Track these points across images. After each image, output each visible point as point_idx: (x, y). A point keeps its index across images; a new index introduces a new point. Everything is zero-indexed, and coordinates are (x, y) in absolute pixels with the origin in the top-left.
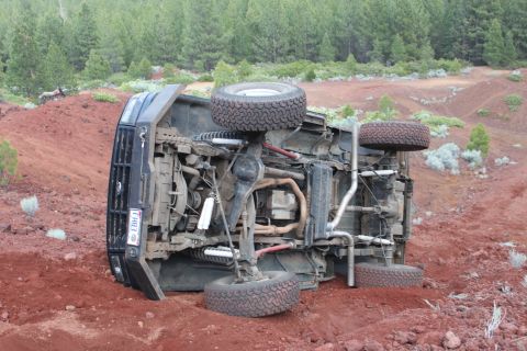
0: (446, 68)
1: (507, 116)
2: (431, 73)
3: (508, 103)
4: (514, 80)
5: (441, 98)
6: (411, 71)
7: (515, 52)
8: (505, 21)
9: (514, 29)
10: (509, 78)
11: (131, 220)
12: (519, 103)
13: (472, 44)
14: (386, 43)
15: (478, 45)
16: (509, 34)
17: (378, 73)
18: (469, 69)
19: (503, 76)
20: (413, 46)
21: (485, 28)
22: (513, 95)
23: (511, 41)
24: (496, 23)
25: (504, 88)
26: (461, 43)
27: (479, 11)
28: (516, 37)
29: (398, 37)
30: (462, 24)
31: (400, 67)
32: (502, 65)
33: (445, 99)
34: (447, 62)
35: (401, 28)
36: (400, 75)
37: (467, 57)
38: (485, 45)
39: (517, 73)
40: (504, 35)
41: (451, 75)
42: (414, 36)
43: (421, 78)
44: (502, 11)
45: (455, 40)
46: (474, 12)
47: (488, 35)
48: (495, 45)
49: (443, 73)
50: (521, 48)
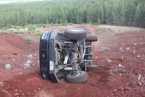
0: (70, 24)
2: (67, 25)
4: (82, 26)
6: (63, 25)
7: (82, 21)
8: (79, 16)
11: (50, 64)
13: (74, 20)
14: (58, 20)
16: (80, 18)
17: (57, 26)
18: (74, 24)
19: (80, 26)
20: (63, 20)
24: (78, 16)
27: (75, 14)
28: (81, 19)
29: (61, 19)
30: (72, 16)
31: (61, 24)
32: (80, 24)
34: (70, 23)
35: (61, 17)
36: (62, 26)
37: (73, 22)
38: (76, 20)
39: (83, 25)
42: (64, 19)
43: (65, 26)
44: (79, 14)
45: (71, 19)
46: (74, 14)
47: (77, 18)
48: (78, 20)
49: (69, 25)
50: (82, 20)
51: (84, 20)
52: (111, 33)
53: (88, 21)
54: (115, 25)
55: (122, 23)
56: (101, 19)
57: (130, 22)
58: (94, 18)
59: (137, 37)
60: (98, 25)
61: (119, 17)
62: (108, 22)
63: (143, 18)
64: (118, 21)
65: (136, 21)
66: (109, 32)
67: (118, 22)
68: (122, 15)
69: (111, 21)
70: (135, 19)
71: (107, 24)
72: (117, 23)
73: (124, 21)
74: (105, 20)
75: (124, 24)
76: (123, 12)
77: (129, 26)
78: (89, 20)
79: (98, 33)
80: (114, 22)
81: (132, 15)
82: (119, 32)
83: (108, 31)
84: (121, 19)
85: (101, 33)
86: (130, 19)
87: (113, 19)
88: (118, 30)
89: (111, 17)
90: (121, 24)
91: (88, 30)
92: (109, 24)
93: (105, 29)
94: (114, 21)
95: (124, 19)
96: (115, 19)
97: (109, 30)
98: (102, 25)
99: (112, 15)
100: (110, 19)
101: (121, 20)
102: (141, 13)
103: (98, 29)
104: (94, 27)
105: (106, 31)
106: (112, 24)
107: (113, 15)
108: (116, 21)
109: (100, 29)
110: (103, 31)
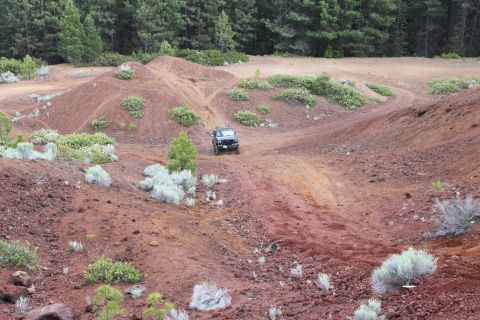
0: (14, 70)
1: (132, 125)
3: (128, 108)
4: (125, 78)
5: (31, 111)
7: (100, 43)
9: (93, 13)
10: (117, 76)
12: (142, 108)
13: (39, 34)
15: (48, 36)
16: (89, 19)
18: (45, 69)
21: (54, 13)
22: (131, 97)
23: (93, 28)
25: (117, 89)
26: (24, 34)
28: (97, 23)
30: (22, 8)
33: (37, 112)
34: (13, 62)
37: (34, 54)
38: (61, 35)
39: (125, 68)
40: (82, 20)
41: (25, 79)
45: (14, 31)
47: (62, 22)
48: (74, 34)
49: (12, 77)
50: (105, 36)
51: (112, 32)
52: (337, 108)
53: (143, 34)
54: (335, 56)
55: (384, 36)
56: (233, 19)
57: (430, 27)
58: (182, 10)
60: (219, 63)
62: (286, 33)
64: (354, 27)
65: (470, 16)
66: (322, 101)
67: (359, 33)
69: (312, 27)
72: (350, 39)
73: (393, 19)
74: (268, 24)
77: (431, 55)
78: (148, 30)
79: (248, 118)
80: (331, 35)
82: (383, 99)
83: (312, 97)
84: (376, 10)
85: (265, 112)
87: (325, 13)
90: (375, 43)
91: (175, 102)
92: (299, 46)
93: (289, 82)
94: (330, 22)
95: (393, 7)
96: (337, 8)
97: (320, 88)
98: (251, 57)
100: (295, 16)
101: (374, 15)
103: (241, 91)
104: (206, 77)
105: (302, 101)
106: (318, 50)
108: (341, 25)
109: (257, 87)
110: (278, 99)
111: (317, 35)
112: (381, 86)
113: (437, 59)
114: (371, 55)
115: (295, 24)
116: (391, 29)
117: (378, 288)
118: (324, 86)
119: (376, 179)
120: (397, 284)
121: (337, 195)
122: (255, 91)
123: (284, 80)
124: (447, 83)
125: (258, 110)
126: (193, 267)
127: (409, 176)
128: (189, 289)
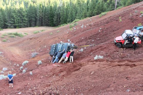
52: (19, 37)
54: (18, 28)
55: (26, 24)
57: (33, 22)
59: (53, 39)
61: (21, 18)
62: (9, 25)
63: (45, 16)
64: (21, 23)
65: (39, 20)
66: (17, 36)
67: (22, 24)
68: (23, 16)
69: (14, 24)
70: (38, 19)
71: (9, 28)
72: (20, 25)
74: (6, 23)
75: (27, 25)
76: (24, 12)
79: (5, 40)
80: (17, 25)
81: (34, 15)
82: (26, 35)
83: (15, 36)
85: (7, 39)
86: (32, 18)
87: (16, 21)
88: (25, 33)
89: (12, 20)
92: (12, 27)
94: (17, 23)
95: (27, 20)
96: (18, 20)
98: (4, 29)
99: (12, 17)
100: (10, 22)
101: (24, 21)
102: (42, 12)
103: (3, 36)
105: (13, 37)
107: (15, 16)
108: (19, 23)
109: (5, 35)
110: (9, 37)
111: (15, 25)
112: (26, 33)
113: (35, 27)
114: (24, 27)
115: (11, 23)
116: (27, 23)
117: (23, 65)
118: (17, 34)
119: (25, 50)
120: (25, 64)
121: (20, 53)
122: (5, 36)
123: (10, 34)
124: (36, 32)
125: (6, 39)
126: (2, 66)
127: (29, 49)
128: (2, 68)
